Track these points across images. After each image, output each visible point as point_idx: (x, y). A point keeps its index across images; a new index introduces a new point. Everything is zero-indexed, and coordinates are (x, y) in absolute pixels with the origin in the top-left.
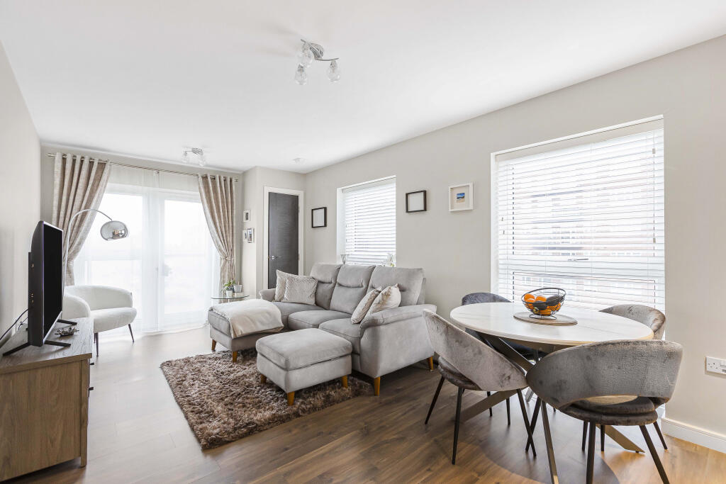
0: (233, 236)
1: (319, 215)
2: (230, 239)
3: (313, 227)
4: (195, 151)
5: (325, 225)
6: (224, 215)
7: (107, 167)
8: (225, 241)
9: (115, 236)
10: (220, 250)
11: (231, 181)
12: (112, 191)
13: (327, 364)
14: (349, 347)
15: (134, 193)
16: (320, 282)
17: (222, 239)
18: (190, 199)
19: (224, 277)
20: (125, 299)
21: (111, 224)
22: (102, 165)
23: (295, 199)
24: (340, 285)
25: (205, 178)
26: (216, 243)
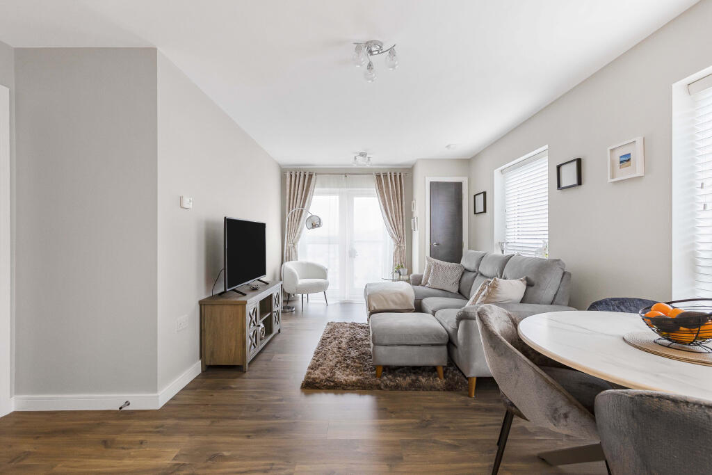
0: (403, 225)
1: (480, 199)
2: (400, 227)
3: (475, 213)
4: (362, 155)
5: (485, 211)
6: (395, 206)
7: (314, 176)
8: (396, 229)
9: (314, 226)
10: (393, 237)
11: (400, 176)
12: (319, 194)
13: (416, 348)
14: (443, 336)
15: (330, 194)
16: (466, 271)
17: (393, 227)
18: (369, 195)
19: (396, 261)
20: (322, 273)
21: (312, 218)
22: (311, 176)
23: (459, 186)
24: (482, 275)
25: (379, 176)
26: (389, 231)
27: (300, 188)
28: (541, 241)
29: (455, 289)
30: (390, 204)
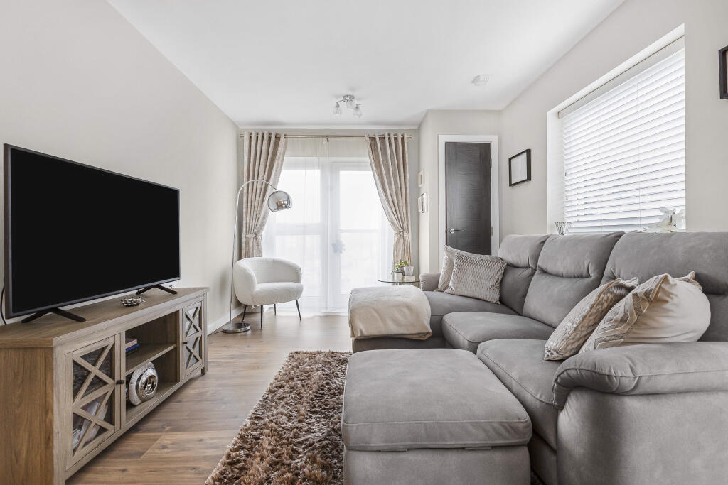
0: (407, 206)
1: (520, 163)
2: (403, 210)
3: (511, 185)
4: (349, 98)
5: (529, 178)
6: (395, 181)
7: (282, 141)
8: (397, 212)
9: (279, 206)
10: (393, 223)
11: (403, 139)
15: (306, 165)
16: (511, 266)
17: (393, 209)
18: (358, 166)
19: (397, 256)
20: (294, 273)
21: (276, 194)
22: (278, 138)
23: (485, 149)
24: (544, 272)
25: (373, 139)
26: (387, 214)
27: (264, 156)
28: (659, 213)
29: (493, 296)
30: (389, 178)
